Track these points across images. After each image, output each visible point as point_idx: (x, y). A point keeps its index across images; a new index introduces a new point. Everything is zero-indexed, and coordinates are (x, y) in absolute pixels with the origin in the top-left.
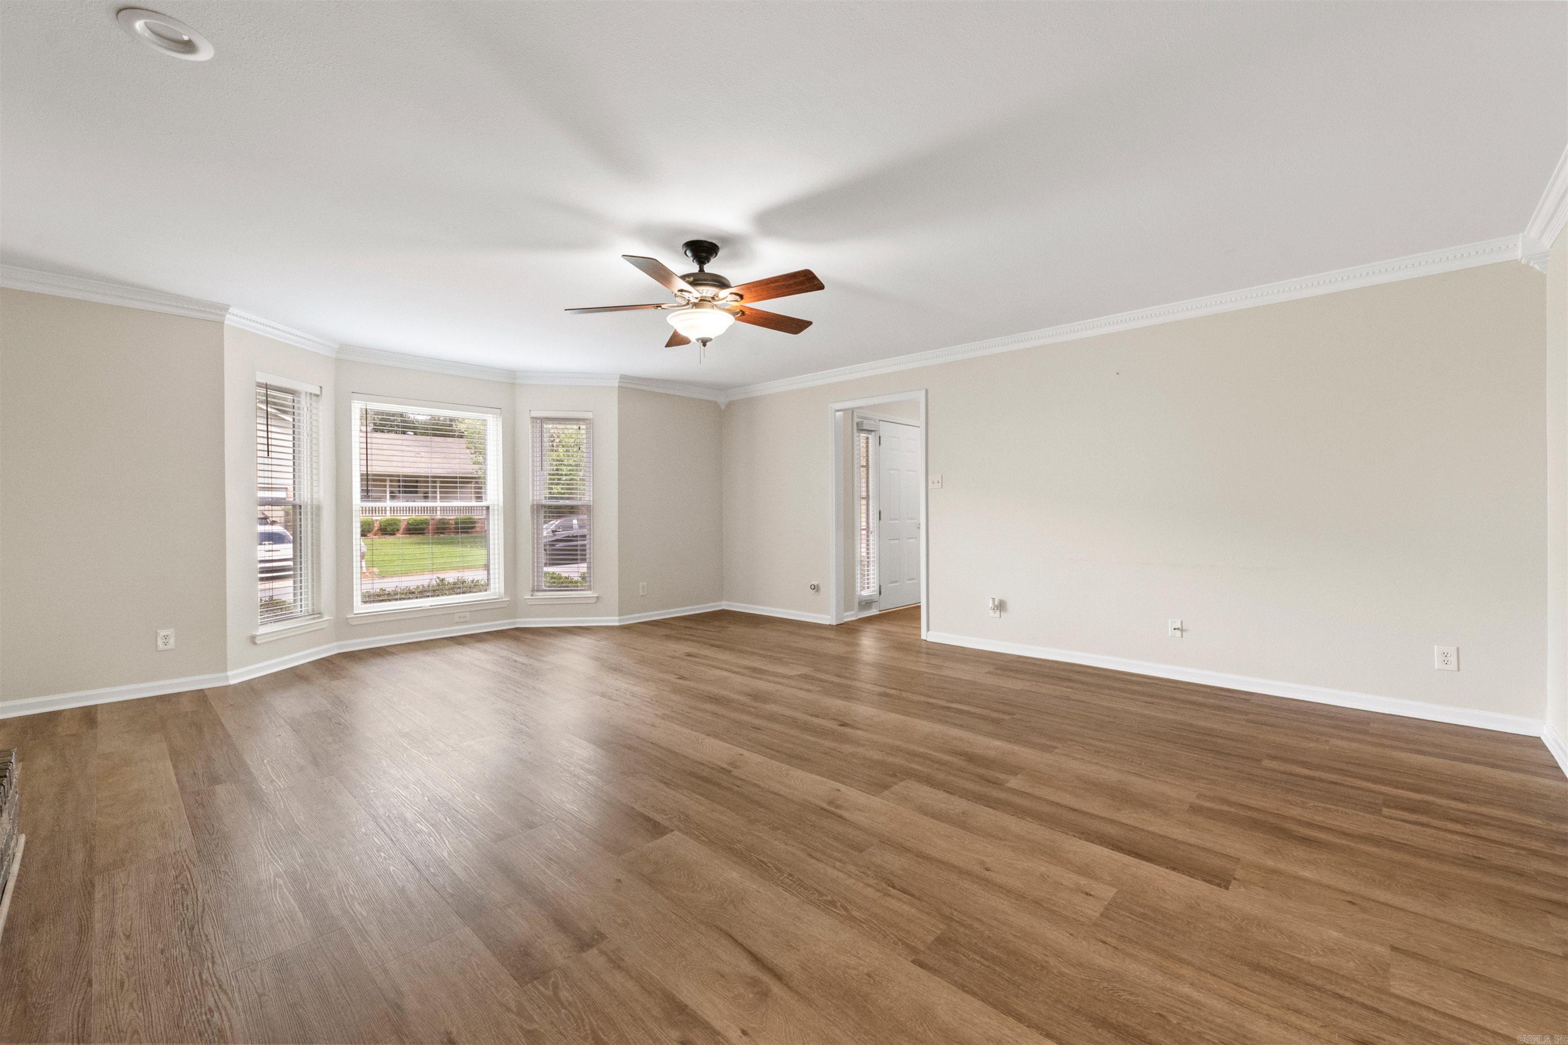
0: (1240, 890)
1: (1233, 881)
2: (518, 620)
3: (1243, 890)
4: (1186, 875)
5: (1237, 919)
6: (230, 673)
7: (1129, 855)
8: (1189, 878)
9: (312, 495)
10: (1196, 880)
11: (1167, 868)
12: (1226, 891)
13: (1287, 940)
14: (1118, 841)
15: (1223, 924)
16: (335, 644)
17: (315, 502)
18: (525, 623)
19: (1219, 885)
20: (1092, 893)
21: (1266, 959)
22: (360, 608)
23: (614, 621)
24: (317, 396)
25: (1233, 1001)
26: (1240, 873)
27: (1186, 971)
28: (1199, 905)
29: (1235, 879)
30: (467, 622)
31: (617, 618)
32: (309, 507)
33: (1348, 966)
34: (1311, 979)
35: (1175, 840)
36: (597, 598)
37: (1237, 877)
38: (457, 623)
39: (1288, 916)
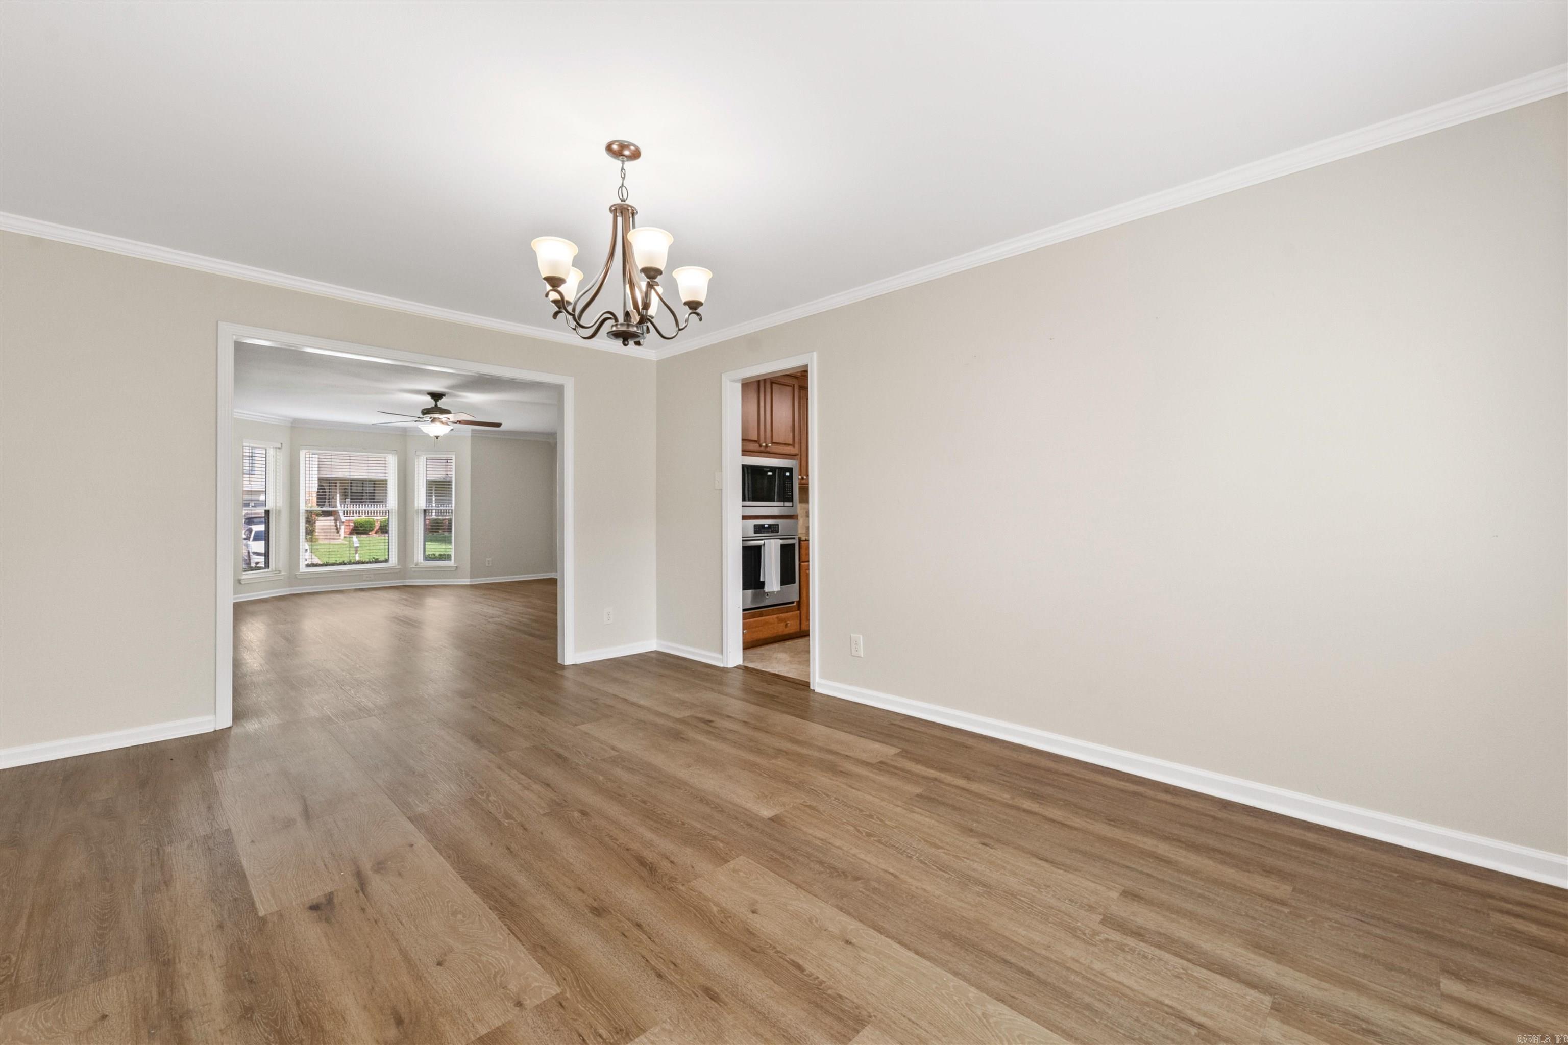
2: (407, 580)
9: (276, 504)
17: (278, 508)
18: (409, 582)
22: (303, 569)
23: (467, 581)
24: (280, 449)
30: (371, 580)
31: (469, 580)
32: (274, 511)
36: (457, 567)
38: (365, 581)
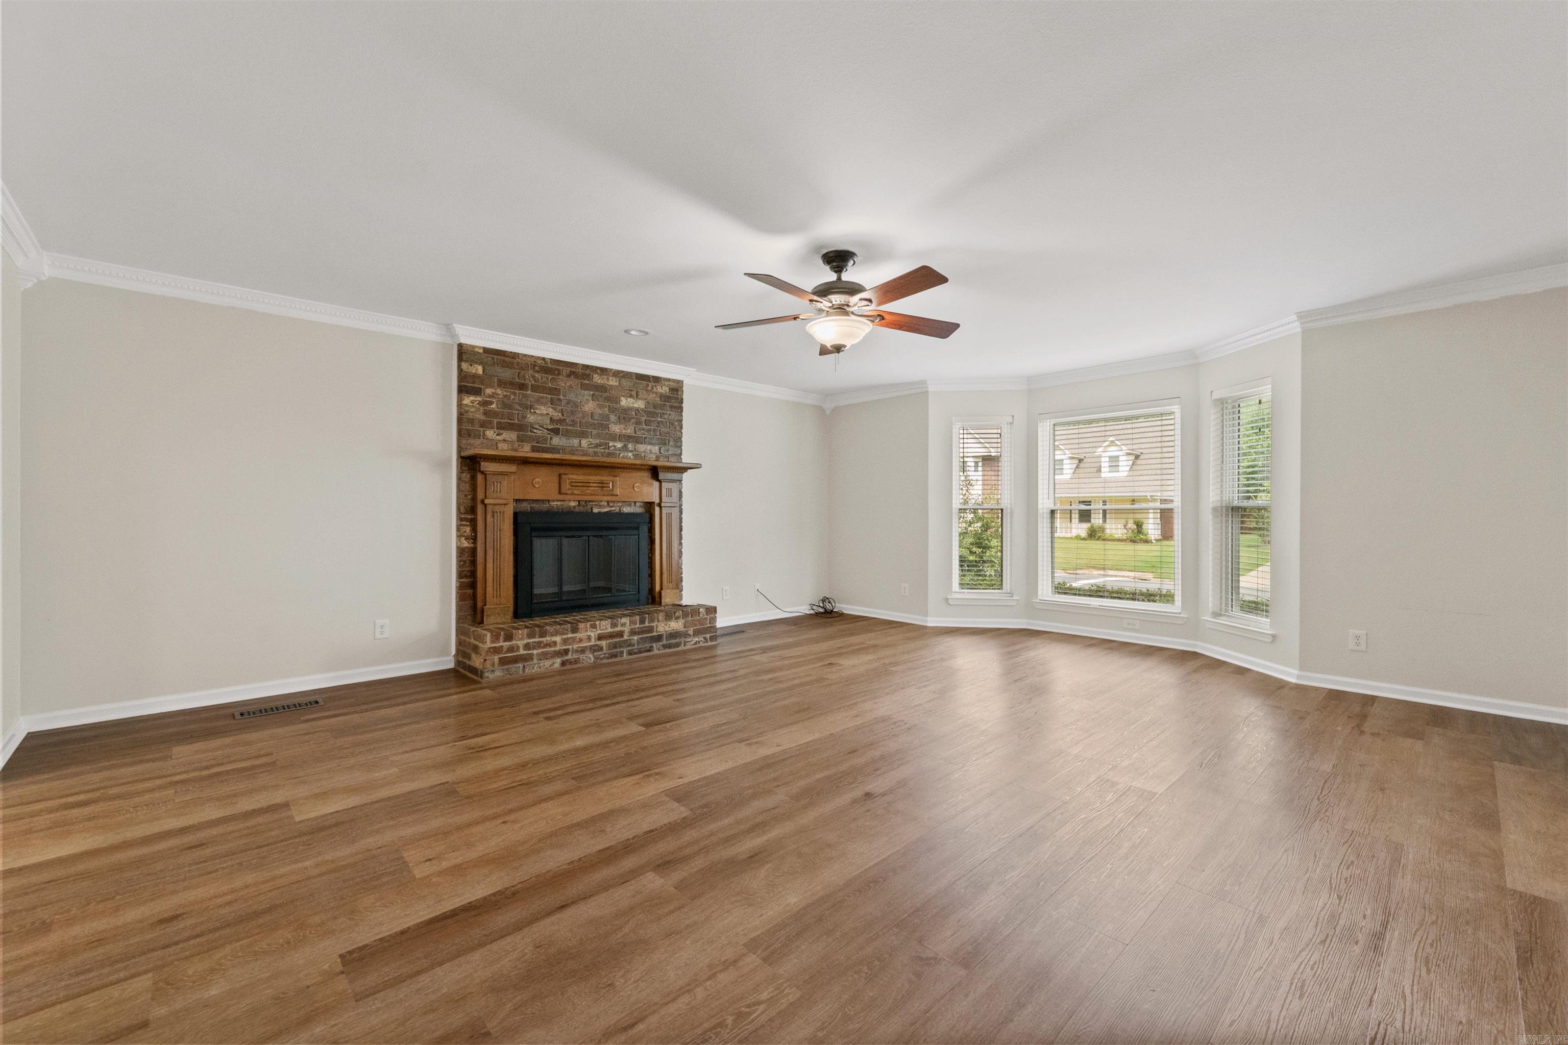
0: (328, 965)
1: (341, 968)
2: (1198, 643)
3: (326, 967)
4: (387, 936)
5: (310, 933)
6: (929, 619)
7: (454, 910)
8: (381, 936)
10: (374, 939)
11: (409, 928)
12: (340, 953)
13: (257, 949)
14: (479, 914)
15: (317, 919)
16: (1024, 621)
19: (350, 953)
20: (428, 863)
21: (267, 920)
22: (1046, 595)
23: (1292, 674)
25: (274, 878)
26: (342, 983)
27: (316, 871)
28: (349, 919)
29: (342, 973)
31: (1296, 672)
33: (196, 967)
34: (227, 931)
35: (441, 964)
36: (1274, 637)
37: (341, 976)
39: (268, 975)
